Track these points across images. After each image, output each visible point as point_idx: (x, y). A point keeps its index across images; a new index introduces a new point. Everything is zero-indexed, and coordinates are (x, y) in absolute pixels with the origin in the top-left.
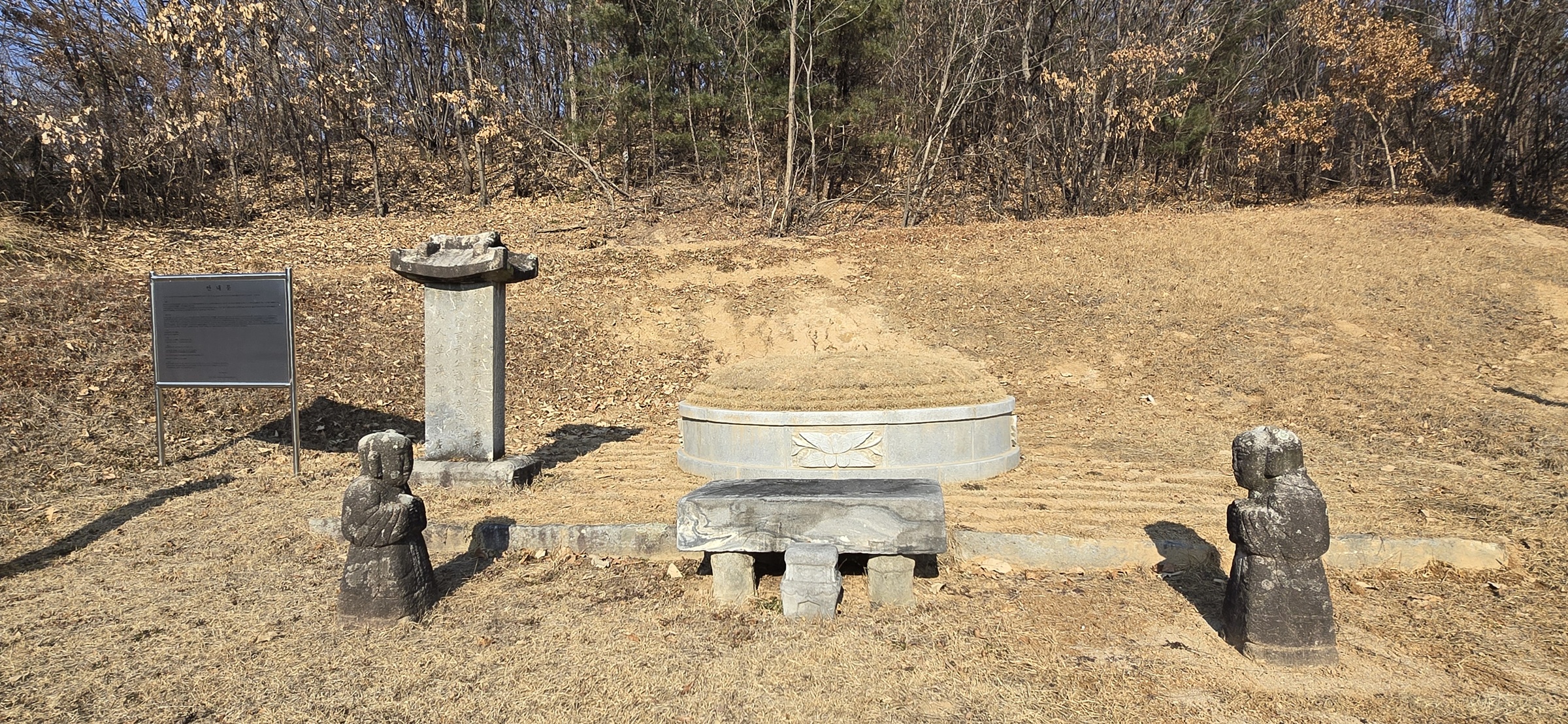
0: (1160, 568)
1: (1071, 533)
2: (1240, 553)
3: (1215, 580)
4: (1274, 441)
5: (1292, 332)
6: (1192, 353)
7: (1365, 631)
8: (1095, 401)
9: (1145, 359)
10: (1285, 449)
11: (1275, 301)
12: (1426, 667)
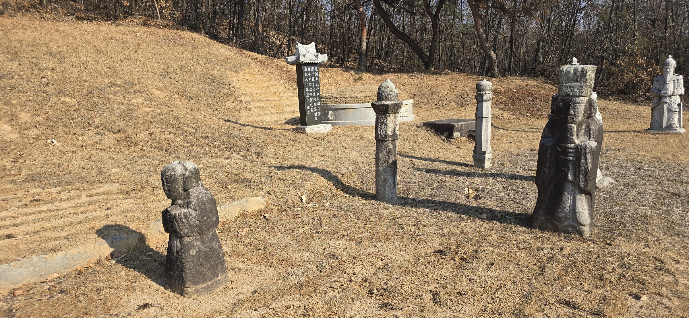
0: (112, 256)
1: (43, 252)
2: (173, 238)
3: (148, 254)
4: (186, 169)
5: (131, 96)
6: (75, 111)
7: (229, 257)
8: (14, 147)
9: (44, 116)
10: (192, 173)
11: (117, 79)
12: (262, 267)
